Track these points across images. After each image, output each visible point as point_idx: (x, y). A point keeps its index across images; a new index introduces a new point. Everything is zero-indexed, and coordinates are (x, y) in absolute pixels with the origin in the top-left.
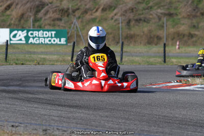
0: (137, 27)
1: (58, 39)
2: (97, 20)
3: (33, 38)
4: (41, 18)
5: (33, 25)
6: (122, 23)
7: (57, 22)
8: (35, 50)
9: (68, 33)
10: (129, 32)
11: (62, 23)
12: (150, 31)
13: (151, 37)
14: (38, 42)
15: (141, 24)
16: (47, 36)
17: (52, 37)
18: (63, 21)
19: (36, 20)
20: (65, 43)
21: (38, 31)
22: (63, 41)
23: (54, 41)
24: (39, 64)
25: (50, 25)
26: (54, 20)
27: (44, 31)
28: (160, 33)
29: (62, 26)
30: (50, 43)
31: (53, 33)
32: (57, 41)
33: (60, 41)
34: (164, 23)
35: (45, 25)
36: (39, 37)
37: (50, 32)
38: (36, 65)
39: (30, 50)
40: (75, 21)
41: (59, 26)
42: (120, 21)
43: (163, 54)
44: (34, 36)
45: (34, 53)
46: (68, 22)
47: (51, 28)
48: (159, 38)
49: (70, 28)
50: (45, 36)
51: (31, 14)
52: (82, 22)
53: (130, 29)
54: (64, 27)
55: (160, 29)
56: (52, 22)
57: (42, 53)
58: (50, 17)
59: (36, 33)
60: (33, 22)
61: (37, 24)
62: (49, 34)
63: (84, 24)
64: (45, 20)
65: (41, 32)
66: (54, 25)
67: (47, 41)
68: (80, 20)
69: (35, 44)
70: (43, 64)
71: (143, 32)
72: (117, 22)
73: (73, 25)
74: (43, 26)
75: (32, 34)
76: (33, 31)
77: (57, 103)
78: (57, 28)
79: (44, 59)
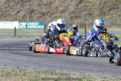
0: (75, 20)
1: (40, 26)
2: (58, 17)
3: (29, 25)
4: (33, 17)
5: (29, 20)
6: (69, 18)
7: (40, 18)
8: (29, 31)
9: (45, 23)
10: (72, 22)
11: (42, 19)
12: (81, 22)
13: (81, 25)
14: (31, 27)
15: (77, 19)
16: (35, 24)
17: (37, 25)
18: (43, 18)
19: (30, 18)
20: (43, 28)
21: (31, 22)
22: (43, 27)
23: (38, 27)
24: (28, 37)
25: (37, 20)
26: (38, 17)
27: (34, 22)
28: (86, 23)
29: (42, 20)
30: (37, 28)
31: (38, 23)
32: (40, 27)
33: (41, 27)
34: (87, 18)
35: (35, 20)
36: (32, 25)
37: (37, 23)
38: (26, 38)
39: (27, 31)
40: (47, 17)
41: (41, 20)
42: (68, 18)
43: (85, 32)
44: (30, 24)
45: (29, 32)
46: (45, 18)
47: (37, 21)
48: (85, 25)
49: (45, 21)
50: (34, 24)
51: (28, 15)
52: (51, 18)
53: (72, 21)
54: (43, 21)
55: (86, 21)
56: (38, 19)
57: (32, 32)
58: (37, 16)
59: (30, 23)
60: (29, 18)
61: (31, 19)
62: (36, 24)
63: (52, 19)
64: (34, 17)
65: (33, 23)
66: (39, 20)
67: (35, 27)
68: (50, 17)
69: (30, 28)
70: (30, 37)
71: (78, 22)
72: (66, 18)
73: (47, 20)
74: (33, 20)
75: (29, 24)
76: (29, 22)
77: (28, 55)
78: (40, 21)
79: (32, 35)
